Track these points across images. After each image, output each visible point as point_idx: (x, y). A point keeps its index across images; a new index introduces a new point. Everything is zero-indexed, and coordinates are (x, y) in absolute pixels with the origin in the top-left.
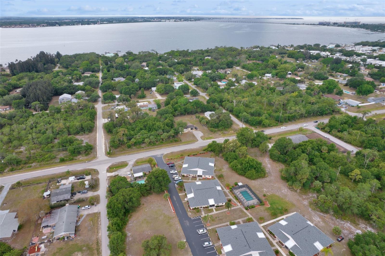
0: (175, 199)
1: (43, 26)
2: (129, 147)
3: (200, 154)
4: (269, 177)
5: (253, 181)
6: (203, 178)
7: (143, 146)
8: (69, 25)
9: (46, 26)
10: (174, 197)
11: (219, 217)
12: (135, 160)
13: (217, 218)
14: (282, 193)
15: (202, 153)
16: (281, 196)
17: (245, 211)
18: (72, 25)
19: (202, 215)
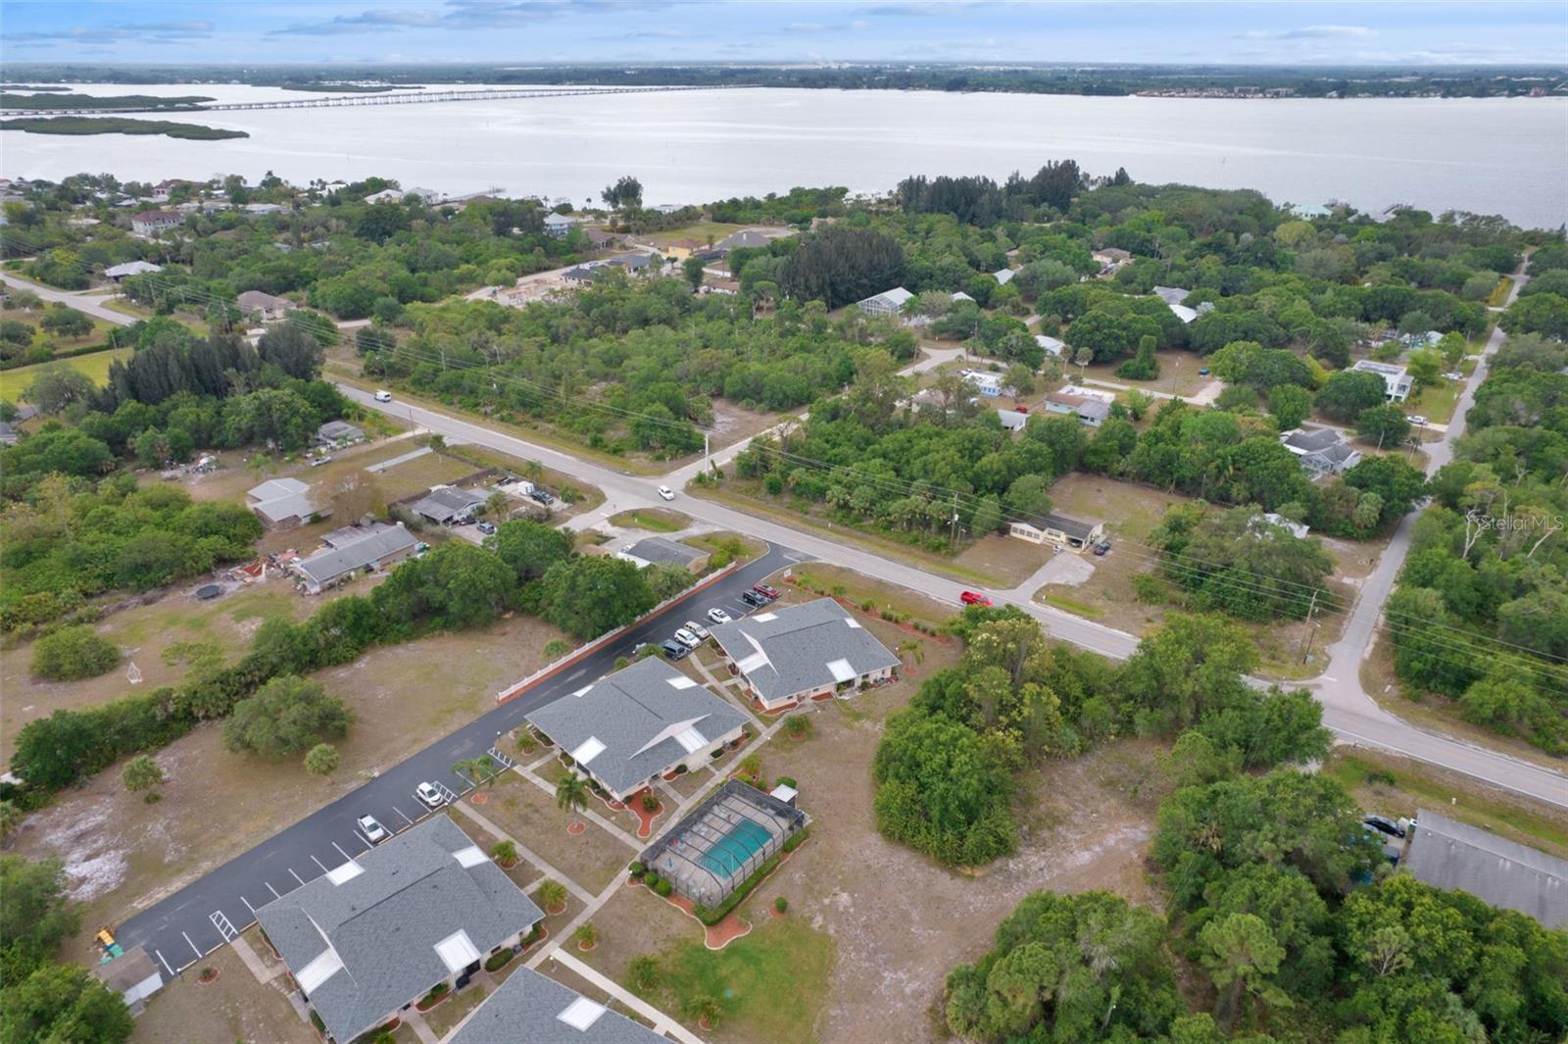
0: (571, 679)
1: (1277, 95)
2: (775, 489)
3: (916, 627)
4: (974, 885)
5: (874, 840)
6: (749, 692)
7: (817, 508)
8: (1386, 95)
9: (1287, 96)
10: (582, 672)
11: (537, 811)
12: (717, 529)
13: (528, 811)
14: (877, 976)
15: (925, 631)
16: (843, 977)
17: (626, 873)
18: (1397, 95)
19: (525, 765)
